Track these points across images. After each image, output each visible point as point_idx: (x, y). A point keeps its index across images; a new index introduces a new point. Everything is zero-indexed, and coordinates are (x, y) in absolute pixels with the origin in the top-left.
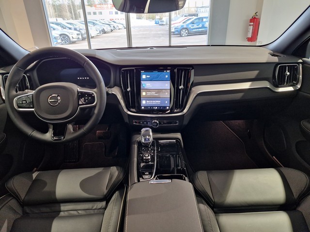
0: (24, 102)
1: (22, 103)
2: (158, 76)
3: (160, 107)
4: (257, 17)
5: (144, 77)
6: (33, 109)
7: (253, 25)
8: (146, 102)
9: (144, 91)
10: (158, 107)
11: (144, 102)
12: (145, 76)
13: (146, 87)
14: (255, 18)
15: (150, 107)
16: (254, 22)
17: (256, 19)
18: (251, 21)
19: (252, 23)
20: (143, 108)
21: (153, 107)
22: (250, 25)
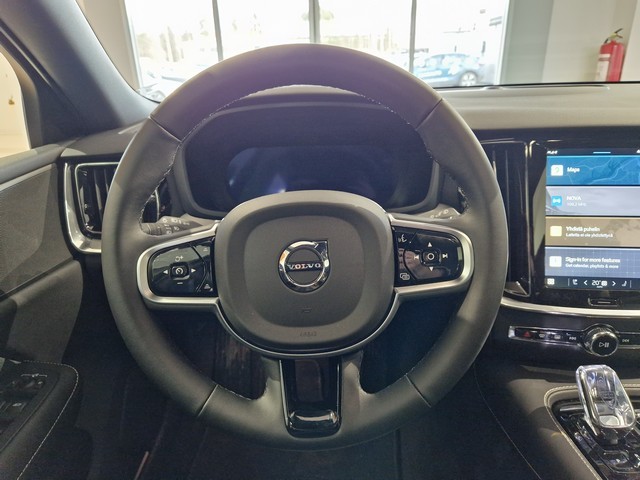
0: (179, 270)
1: (173, 275)
2: (612, 168)
3: (620, 281)
4: (618, 41)
5: (556, 170)
6: (212, 301)
7: (609, 60)
8: (564, 262)
9: (556, 223)
10: (609, 280)
11: (554, 262)
12: (561, 167)
13: (563, 210)
14: (613, 43)
15: (581, 279)
16: (611, 53)
17: (618, 45)
18: (604, 50)
19: (608, 56)
20: (551, 282)
21: (590, 279)
22: (601, 60)
